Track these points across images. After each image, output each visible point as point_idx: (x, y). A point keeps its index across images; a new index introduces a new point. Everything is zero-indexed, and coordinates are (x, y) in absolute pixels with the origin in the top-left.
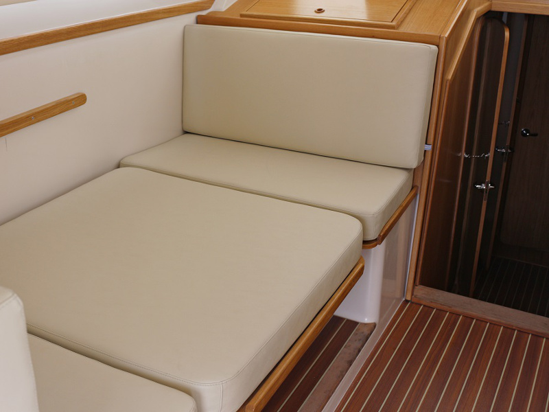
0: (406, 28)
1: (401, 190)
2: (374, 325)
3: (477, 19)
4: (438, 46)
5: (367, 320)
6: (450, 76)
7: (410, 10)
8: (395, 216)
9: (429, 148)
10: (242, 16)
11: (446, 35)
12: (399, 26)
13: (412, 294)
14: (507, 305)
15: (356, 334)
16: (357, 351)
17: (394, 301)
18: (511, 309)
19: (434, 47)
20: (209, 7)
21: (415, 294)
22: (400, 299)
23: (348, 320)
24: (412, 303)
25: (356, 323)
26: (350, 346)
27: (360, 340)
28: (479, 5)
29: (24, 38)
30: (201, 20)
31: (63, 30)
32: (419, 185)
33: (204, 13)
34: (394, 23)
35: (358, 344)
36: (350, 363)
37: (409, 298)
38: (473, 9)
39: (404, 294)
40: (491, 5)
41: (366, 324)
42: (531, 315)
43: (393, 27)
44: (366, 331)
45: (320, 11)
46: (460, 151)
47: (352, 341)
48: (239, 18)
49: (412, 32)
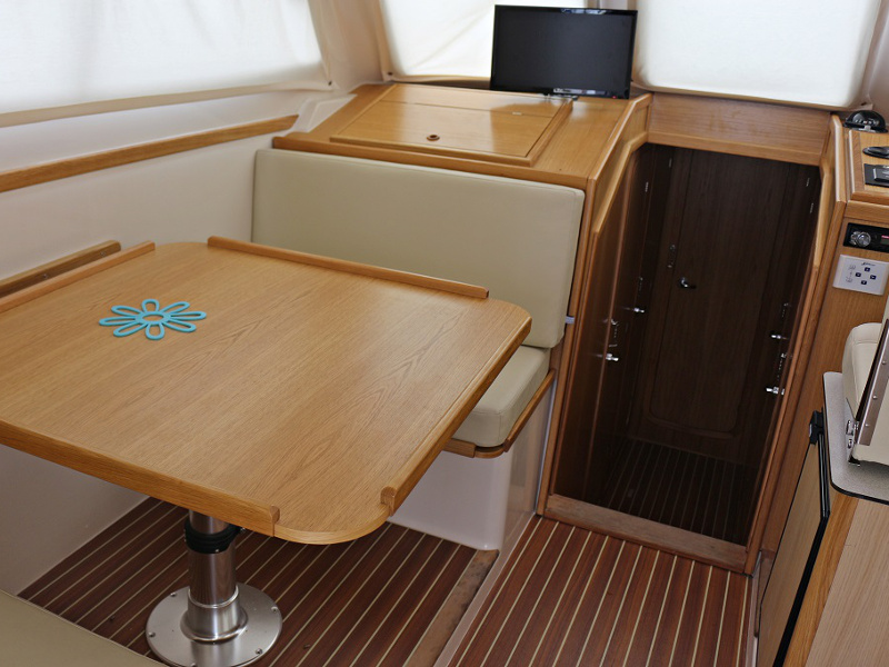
0: (546, 166)
1: (535, 376)
2: (497, 553)
3: (631, 154)
4: (585, 191)
5: (486, 547)
6: (598, 228)
7: (549, 141)
8: (527, 412)
9: (571, 320)
10: (332, 140)
11: (596, 178)
12: (535, 161)
13: (545, 507)
14: (665, 521)
15: (472, 566)
16: (474, 589)
17: (522, 516)
18: (669, 527)
19: (580, 193)
20: (290, 127)
21: (548, 506)
22: (530, 513)
23: (462, 546)
24: (545, 518)
25: (473, 551)
26: (464, 583)
27: (478, 575)
28: (634, 137)
29: (37, 169)
30: (278, 144)
31: (92, 157)
32: (556, 367)
33: (282, 134)
34: (528, 159)
35: (474, 581)
36: (465, 607)
37: (541, 513)
38: (627, 141)
39: (535, 506)
40: (647, 136)
41: (485, 552)
42: (695, 535)
43: (527, 164)
44: (486, 562)
45: (434, 138)
46: (606, 316)
47: (467, 575)
48: (328, 143)
49: (551, 171)
